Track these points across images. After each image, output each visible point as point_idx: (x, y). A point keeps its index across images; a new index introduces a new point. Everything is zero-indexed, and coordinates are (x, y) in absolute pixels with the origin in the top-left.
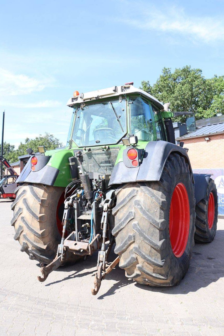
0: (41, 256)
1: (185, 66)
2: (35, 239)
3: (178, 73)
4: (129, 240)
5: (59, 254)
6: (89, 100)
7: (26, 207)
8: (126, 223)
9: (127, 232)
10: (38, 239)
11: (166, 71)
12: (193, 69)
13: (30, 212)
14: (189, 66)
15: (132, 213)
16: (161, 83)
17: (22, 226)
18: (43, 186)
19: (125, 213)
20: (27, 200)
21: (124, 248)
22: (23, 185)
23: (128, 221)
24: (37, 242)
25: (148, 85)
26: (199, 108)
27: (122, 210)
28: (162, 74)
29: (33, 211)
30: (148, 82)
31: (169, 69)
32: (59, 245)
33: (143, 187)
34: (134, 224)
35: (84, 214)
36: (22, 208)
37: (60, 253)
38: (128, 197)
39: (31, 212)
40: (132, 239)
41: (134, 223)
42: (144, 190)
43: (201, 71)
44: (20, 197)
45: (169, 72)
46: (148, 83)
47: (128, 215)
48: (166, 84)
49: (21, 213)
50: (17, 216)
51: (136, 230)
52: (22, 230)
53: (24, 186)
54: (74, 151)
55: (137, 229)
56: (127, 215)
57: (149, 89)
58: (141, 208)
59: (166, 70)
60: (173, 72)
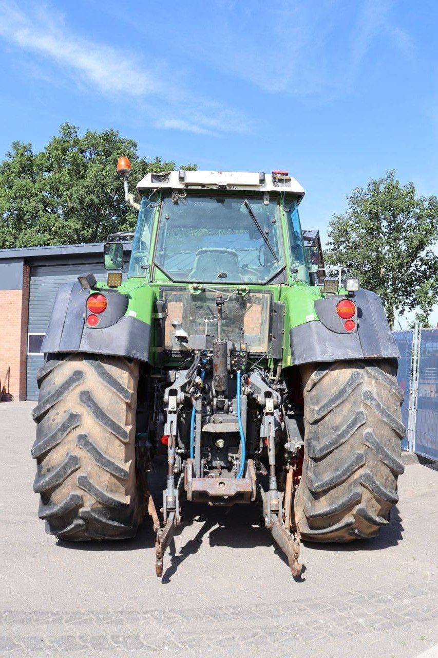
0: (110, 522)
1: (109, 130)
2: (111, 483)
3: (91, 140)
4: (357, 463)
5: (168, 510)
6: (200, 188)
7: (94, 412)
8: (352, 433)
9: (352, 448)
10: (117, 482)
11: (68, 131)
12: (121, 139)
13: (106, 424)
14: (115, 131)
15: (363, 414)
16: (57, 153)
17: (78, 456)
18: (127, 362)
19: (346, 414)
20: (93, 396)
21: (344, 478)
22: (67, 359)
23: (357, 427)
24: (112, 491)
25: (29, 152)
26: (129, 215)
27: (338, 410)
28: (59, 136)
29: (114, 420)
30: (30, 145)
31: (74, 128)
32: (164, 491)
33: (371, 368)
34: (368, 433)
35: (209, 422)
36: (78, 414)
37: (170, 507)
38: (350, 386)
39: (109, 422)
40: (362, 461)
41: (366, 431)
42: (375, 374)
43: (136, 146)
44: (69, 387)
45: (75, 134)
46: (29, 147)
47: (356, 418)
48: (71, 157)
49: (75, 426)
50: (63, 434)
51: (372, 443)
52: (77, 466)
53: (69, 360)
54: (160, 289)
55: (374, 441)
56: (353, 417)
57: (29, 160)
58: (378, 405)
59: (69, 128)
60: (81, 136)
